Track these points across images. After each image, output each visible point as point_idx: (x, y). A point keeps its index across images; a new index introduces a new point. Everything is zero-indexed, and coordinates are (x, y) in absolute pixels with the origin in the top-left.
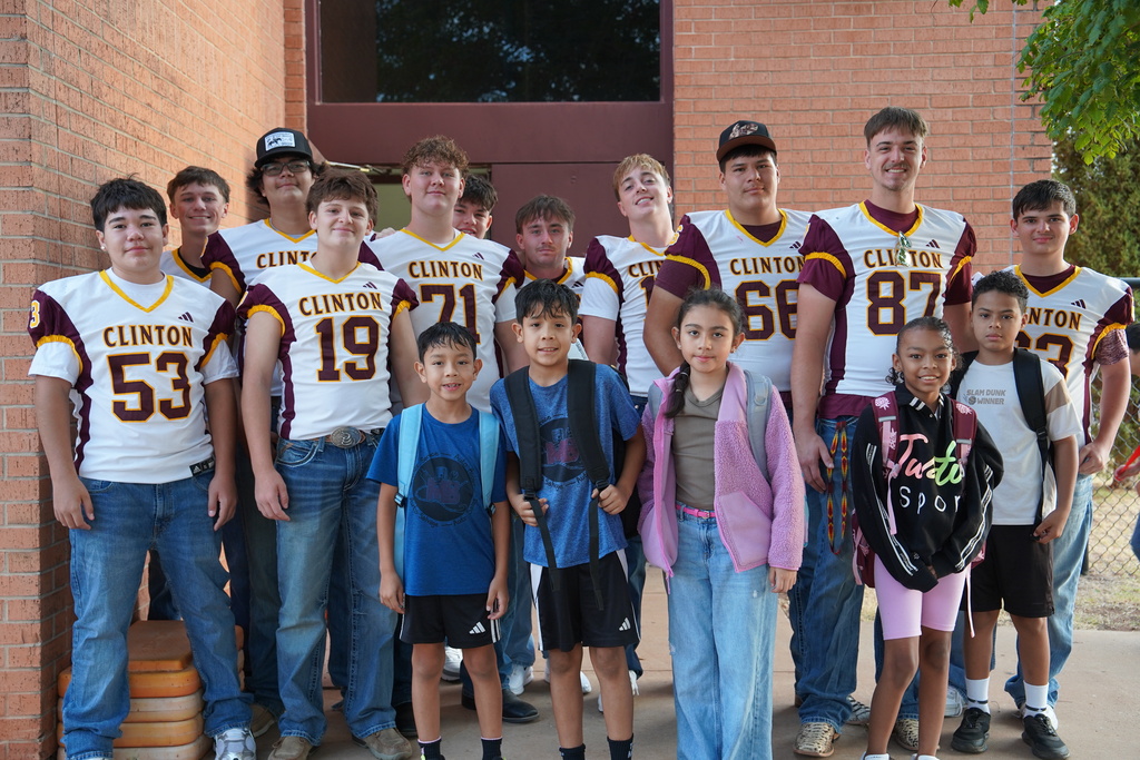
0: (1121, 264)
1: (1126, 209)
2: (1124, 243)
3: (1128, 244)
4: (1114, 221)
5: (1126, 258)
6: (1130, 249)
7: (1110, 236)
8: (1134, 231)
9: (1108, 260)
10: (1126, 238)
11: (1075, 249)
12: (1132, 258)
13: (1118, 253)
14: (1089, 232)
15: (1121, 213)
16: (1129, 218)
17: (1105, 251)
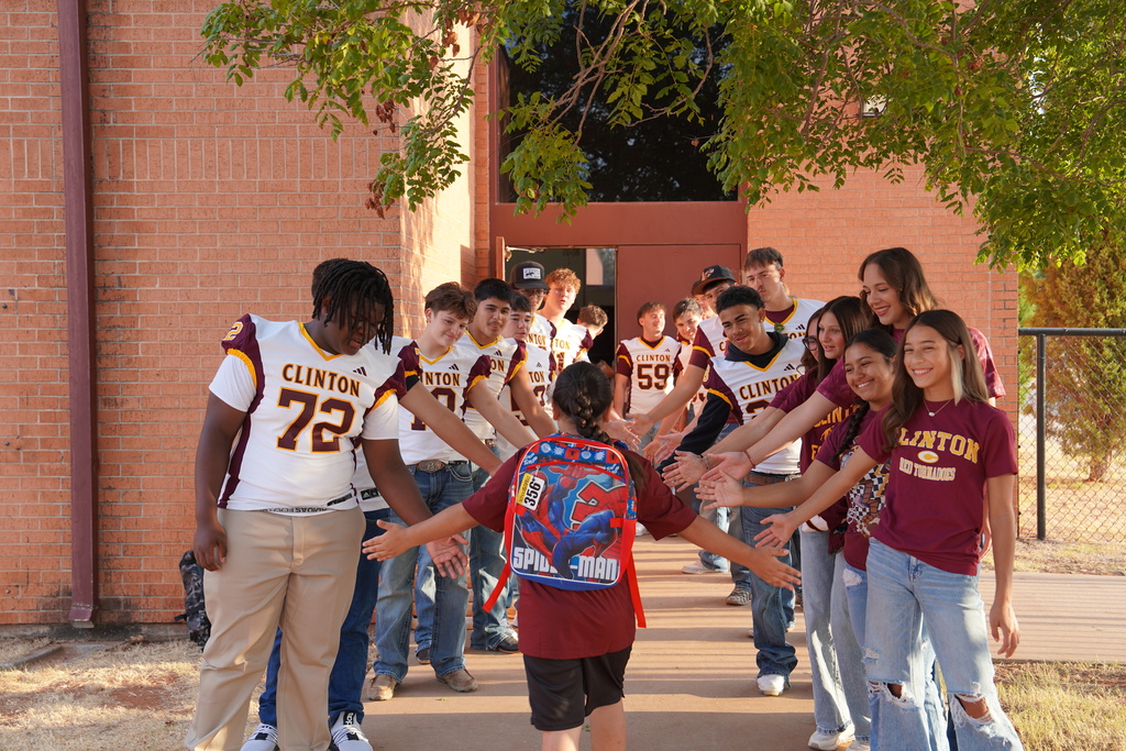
0: (1094, 305)
1: (1097, 262)
2: (1096, 289)
3: (1099, 290)
4: (1088, 270)
5: (1097, 300)
6: (1100, 293)
7: (1085, 282)
8: (1104, 279)
9: (1083, 301)
10: (1097, 284)
11: (1058, 292)
12: (1102, 300)
13: (1091, 296)
14: (1068, 279)
15: (1094, 265)
16: (1100, 268)
17: (1082, 294)
